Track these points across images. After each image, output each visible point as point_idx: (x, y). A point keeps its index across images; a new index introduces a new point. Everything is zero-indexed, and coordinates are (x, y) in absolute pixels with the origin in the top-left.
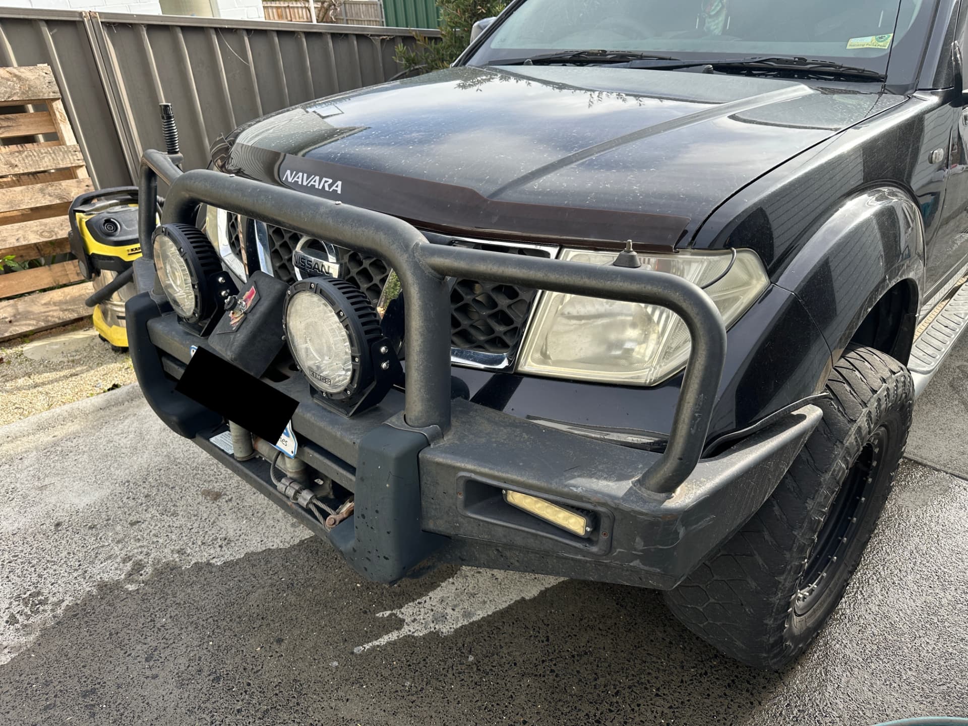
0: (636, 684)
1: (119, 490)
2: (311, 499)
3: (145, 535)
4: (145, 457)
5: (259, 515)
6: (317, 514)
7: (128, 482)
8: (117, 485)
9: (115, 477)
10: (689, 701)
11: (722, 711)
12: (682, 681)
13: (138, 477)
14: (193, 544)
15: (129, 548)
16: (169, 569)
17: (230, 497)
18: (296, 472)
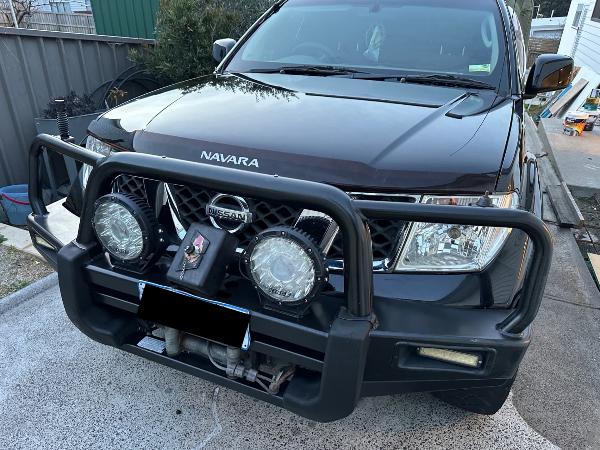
0: (424, 441)
1: (13, 394)
2: (257, 375)
3: (54, 424)
4: (23, 363)
5: (138, 389)
6: (262, 385)
7: (18, 385)
8: (10, 390)
9: (5, 384)
10: (453, 443)
11: (472, 444)
12: (445, 433)
13: (25, 380)
14: (98, 422)
15: (46, 437)
16: (88, 446)
17: (109, 381)
18: (237, 358)
